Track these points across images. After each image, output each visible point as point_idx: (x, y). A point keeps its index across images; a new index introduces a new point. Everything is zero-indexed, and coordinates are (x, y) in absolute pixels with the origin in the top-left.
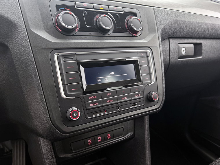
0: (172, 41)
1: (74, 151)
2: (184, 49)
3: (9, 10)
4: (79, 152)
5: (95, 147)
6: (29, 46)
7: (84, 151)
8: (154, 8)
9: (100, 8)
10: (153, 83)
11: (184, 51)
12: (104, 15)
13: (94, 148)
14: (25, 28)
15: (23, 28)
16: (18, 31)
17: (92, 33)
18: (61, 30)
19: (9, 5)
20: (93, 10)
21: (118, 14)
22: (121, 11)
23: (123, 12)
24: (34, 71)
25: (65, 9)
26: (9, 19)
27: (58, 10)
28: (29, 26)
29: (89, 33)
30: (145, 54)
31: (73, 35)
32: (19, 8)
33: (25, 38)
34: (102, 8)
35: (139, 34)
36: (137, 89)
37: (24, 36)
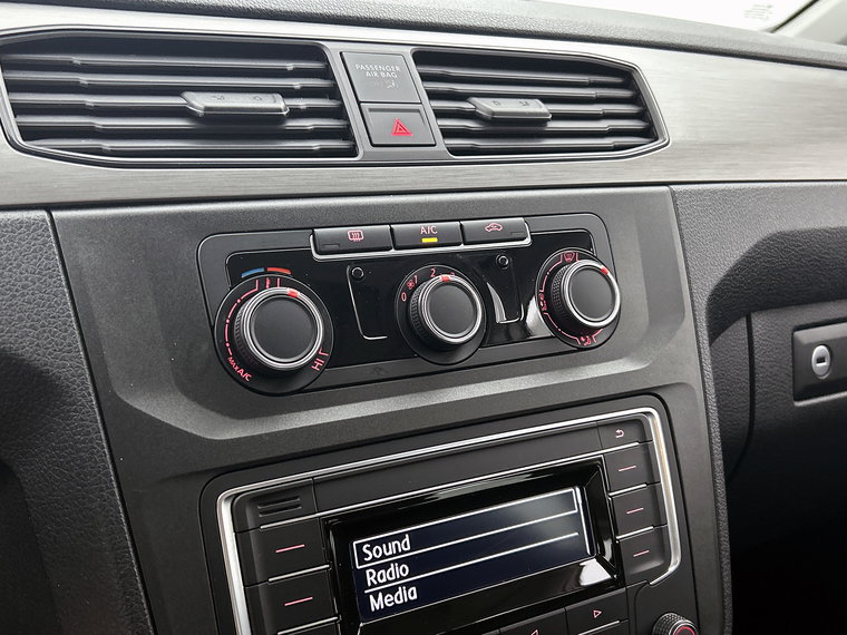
0: (759, 322)
2: (820, 350)
3: (21, 319)
6: (107, 475)
8: (674, 187)
9: (425, 240)
10: (672, 569)
11: (820, 360)
12: (441, 278)
14: (91, 390)
15: (84, 396)
16: (63, 412)
17: (389, 367)
18: (247, 375)
19: (23, 295)
20: (393, 252)
21: (507, 251)
22: (521, 235)
23: (528, 241)
24: (131, 594)
25: (266, 272)
26: (24, 360)
27: (235, 280)
28: (108, 383)
29: (375, 368)
30: (634, 431)
31: (300, 391)
32: (65, 304)
33: (91, 441)
34: (435, 240)
36: (597, 613)
37: (89, 433)
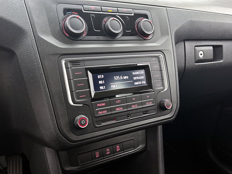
0: (187, 44)
1: (80, 164)
2: (201, 52)
3: (16, 16)
4: (86, 165)
5: (103, 160)
6: (36, 51)
7: (92, 163)
8: (167, 8)
9: (109, 11)
10: (165, 90)
11: (201, 54)
12: (112, 18)
13: (101, 160)
14: (32, 33)
15: (31, 34)
16: (26, 37)
17: (101, 38)
18: (68, 35)
19: (16, 11)
20: (101, 13)
21: (128, 16)
22: (131, 13)
23: (133, 15)
24: (42, 78)
25: (72, 13)
26: (17, 25)
27: (65, 14)
28: (36, 32)
29: (97, 38)
30: (157, 59)
31: (80, 40)
32: (26, 14)
33: (33, 44)
34: (111, 11)
35: (150, 37)
36: (148, 97)
37: (32, 42)
